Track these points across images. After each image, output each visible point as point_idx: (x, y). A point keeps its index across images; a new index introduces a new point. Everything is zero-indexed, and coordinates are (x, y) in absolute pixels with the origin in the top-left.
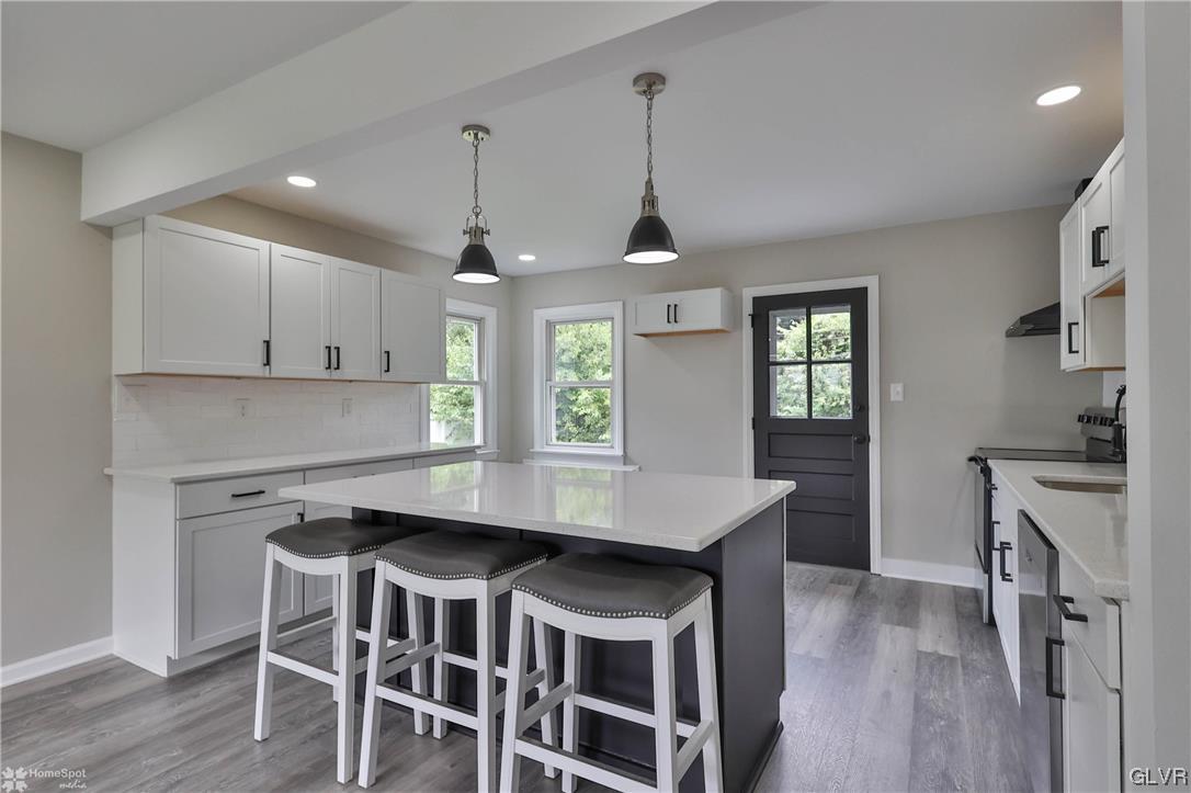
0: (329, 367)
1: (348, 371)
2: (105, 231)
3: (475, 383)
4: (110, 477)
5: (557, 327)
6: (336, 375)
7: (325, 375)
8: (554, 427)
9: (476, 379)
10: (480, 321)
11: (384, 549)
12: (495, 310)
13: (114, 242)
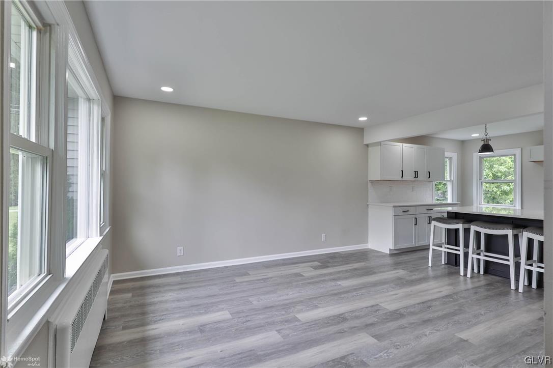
0: (415, 177)
1: (420, 178)
2: (367, 145)
3: (449, 181)
4: (368, 205)
5: (484, 159)
6: (416, 179)
7: (414, 179)
8: (482, 194)
9: (448, 179)
10: (450, 158)
11: (472, 223)
12: (456, 154)
13: (369, 148)
